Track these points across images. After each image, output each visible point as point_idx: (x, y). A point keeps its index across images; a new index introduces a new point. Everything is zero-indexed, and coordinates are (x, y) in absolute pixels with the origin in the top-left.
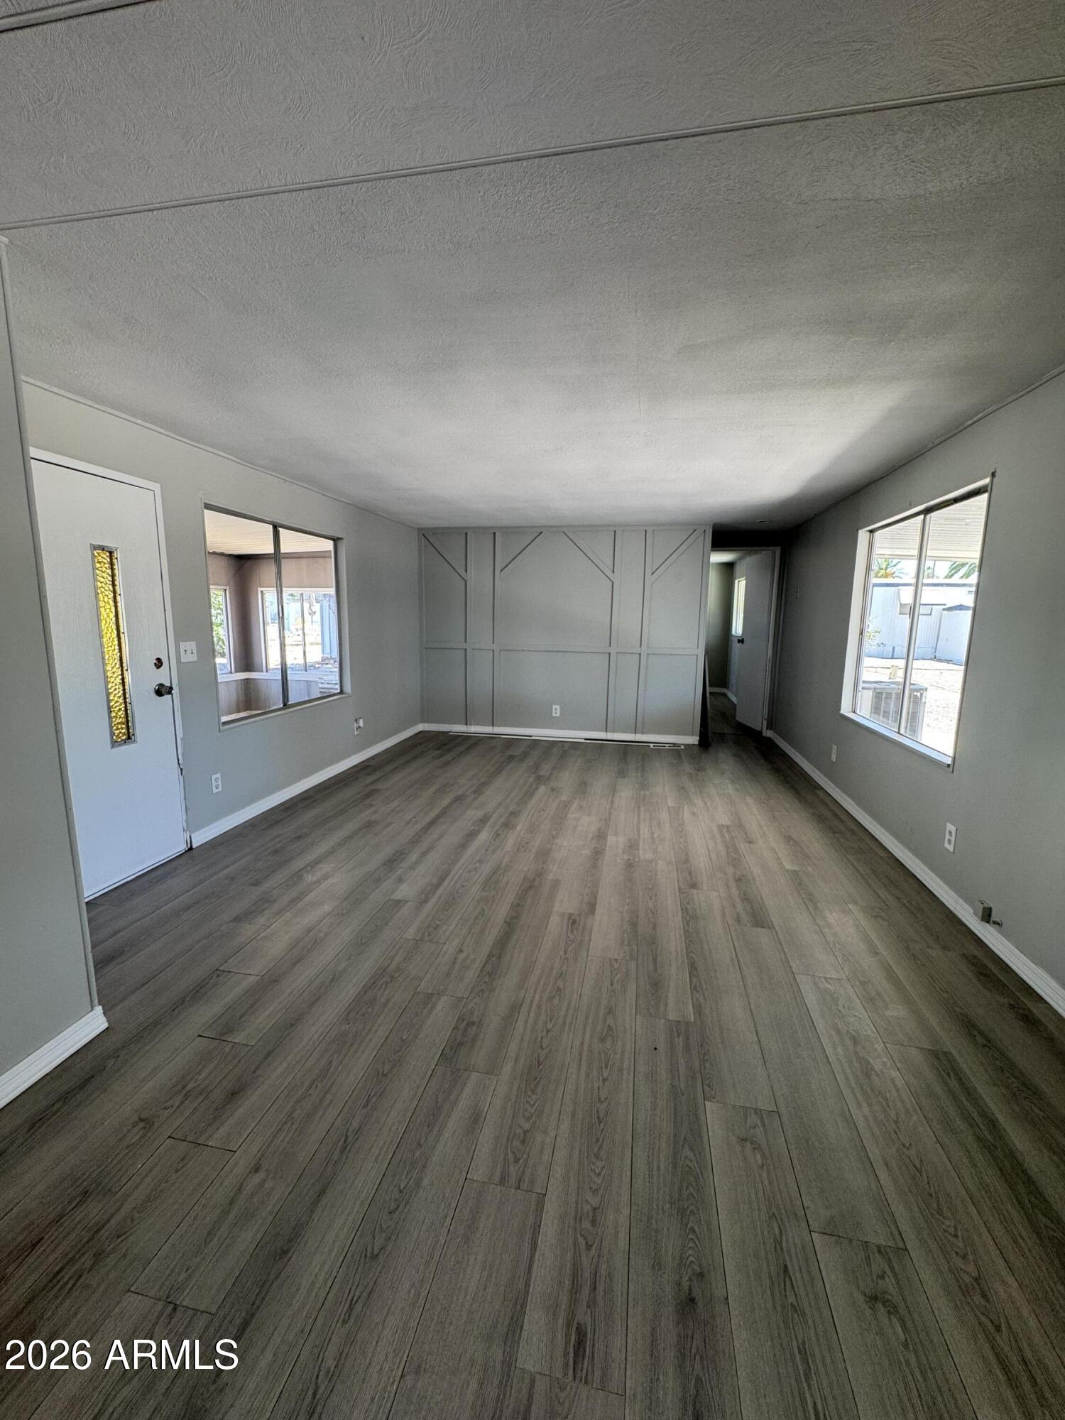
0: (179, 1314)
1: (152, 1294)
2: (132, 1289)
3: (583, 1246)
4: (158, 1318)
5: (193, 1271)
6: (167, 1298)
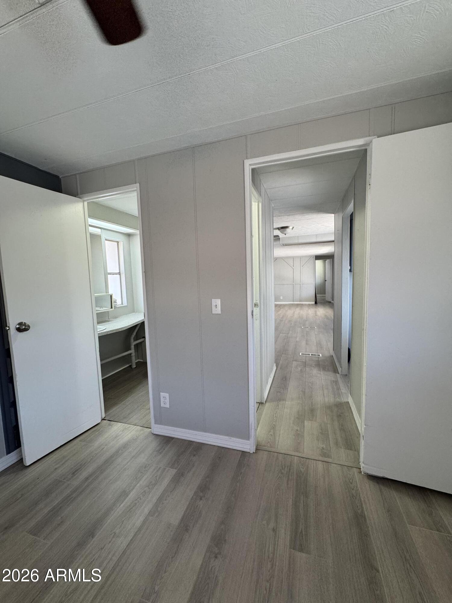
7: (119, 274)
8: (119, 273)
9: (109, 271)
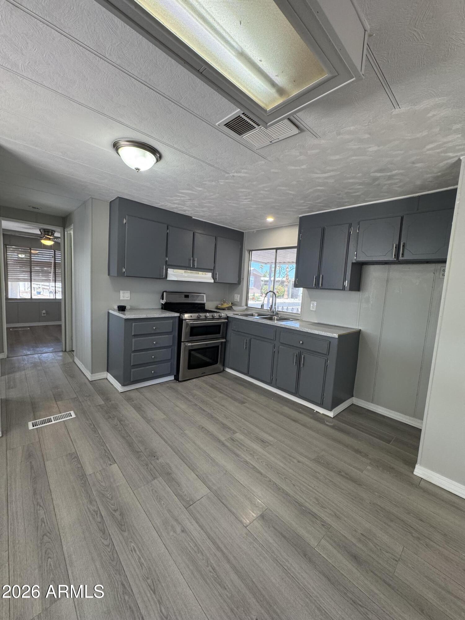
0: (395, 562)
1: (403, 554)
2: (405, 548)
3: (248, 449)
4: (394, 556)
5: (412, 570)
6: (401, 559)
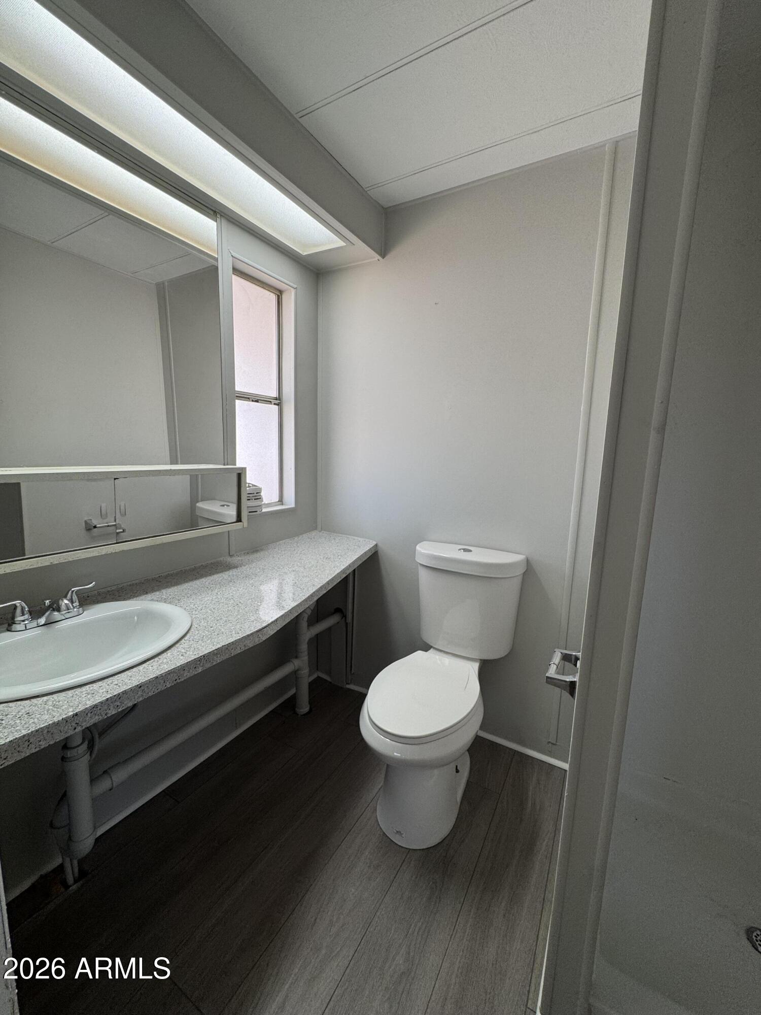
7: (277, 402)
8: (276, 399)
9: (238, 388)
